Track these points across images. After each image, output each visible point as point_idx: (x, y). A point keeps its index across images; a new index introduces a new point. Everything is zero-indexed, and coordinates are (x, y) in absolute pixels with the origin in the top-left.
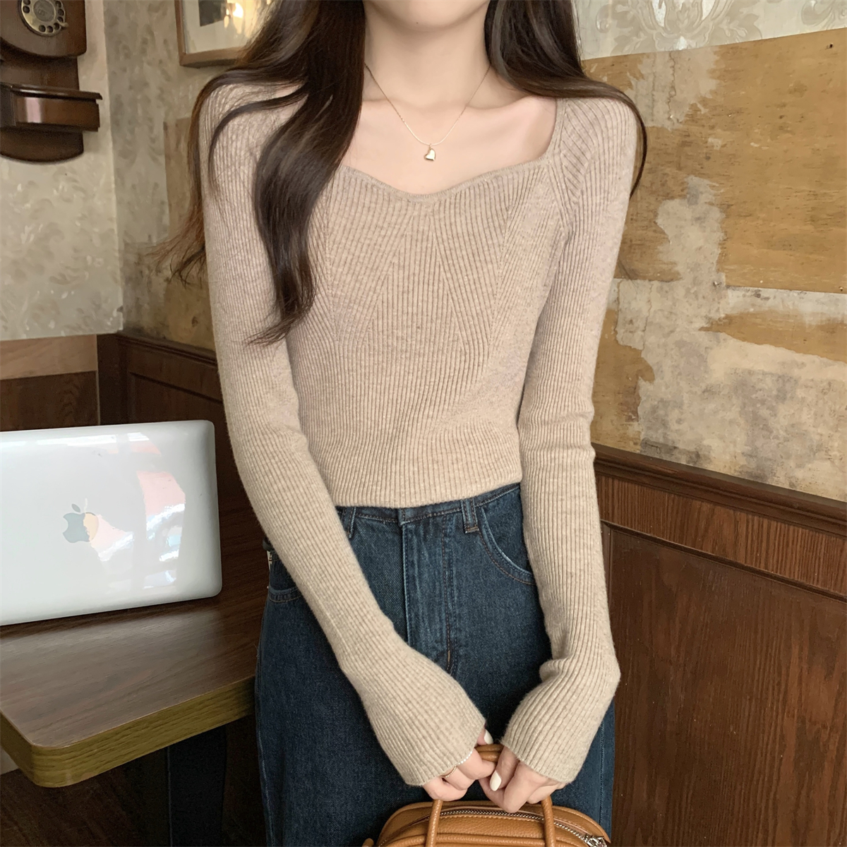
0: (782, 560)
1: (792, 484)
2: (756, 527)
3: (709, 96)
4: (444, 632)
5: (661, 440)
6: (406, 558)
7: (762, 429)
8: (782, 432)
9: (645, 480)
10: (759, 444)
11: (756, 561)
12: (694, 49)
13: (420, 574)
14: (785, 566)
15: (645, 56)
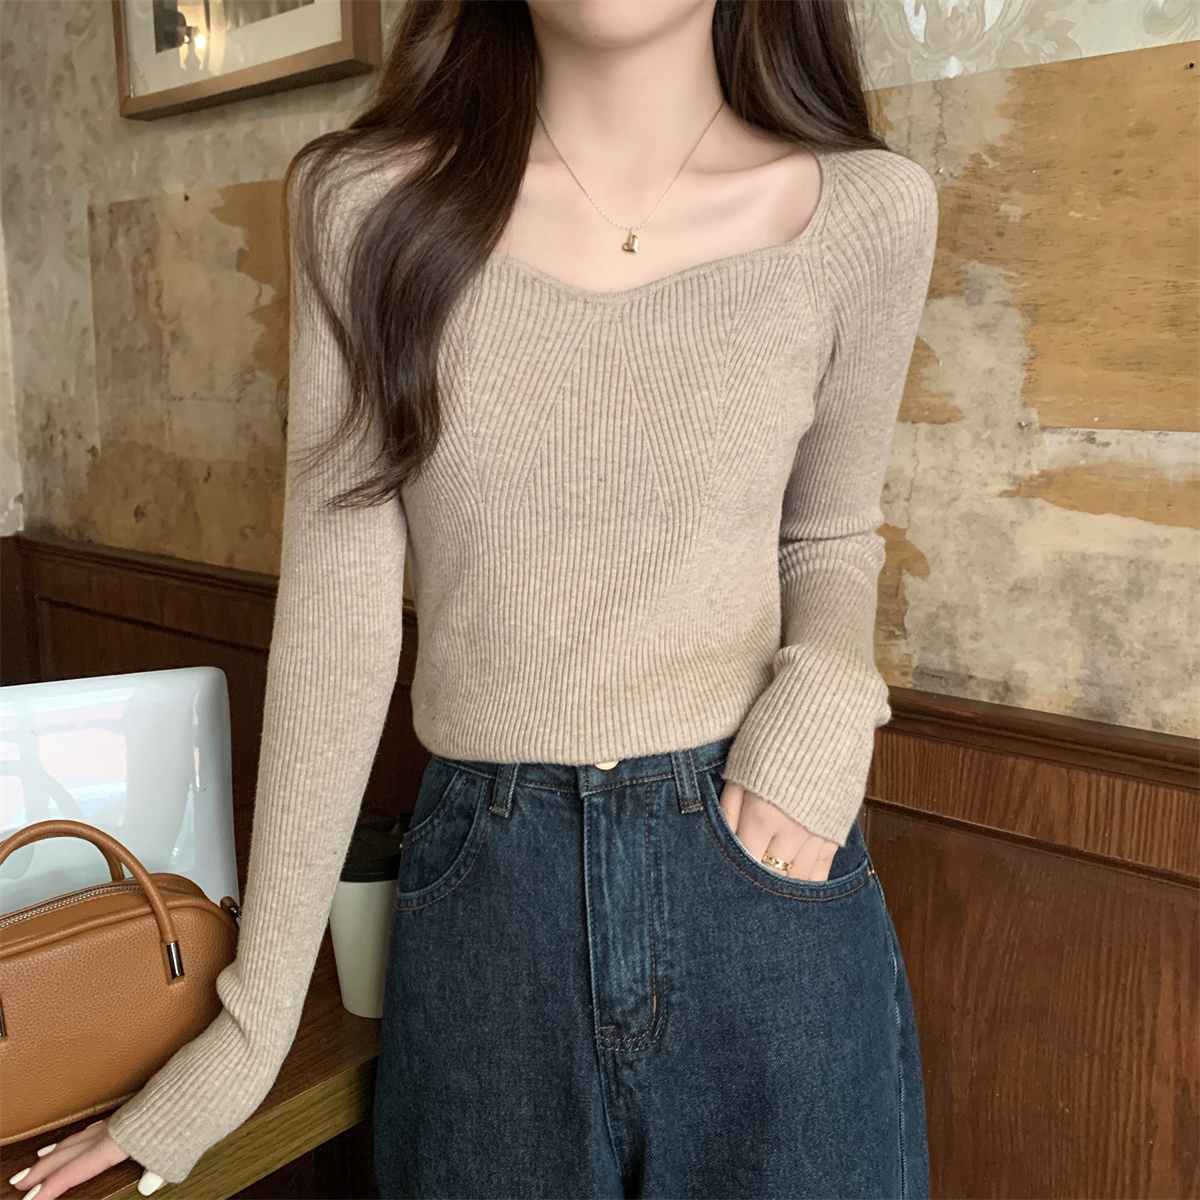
0: (1145, 841)
1: (1156, 724)
2: (1103, 792)
3: (1000, 144)
4: (647, 966)
5: (947, 667)
6: (589, 850)
7: (1107, 642)
8: (1137, 646)
9: (927, 729)
10: (1102, 664)
11: (1103, 843)
12: (973, 75)
13: (610, 875)
14: (1151, 850)
15: (894, 92)
